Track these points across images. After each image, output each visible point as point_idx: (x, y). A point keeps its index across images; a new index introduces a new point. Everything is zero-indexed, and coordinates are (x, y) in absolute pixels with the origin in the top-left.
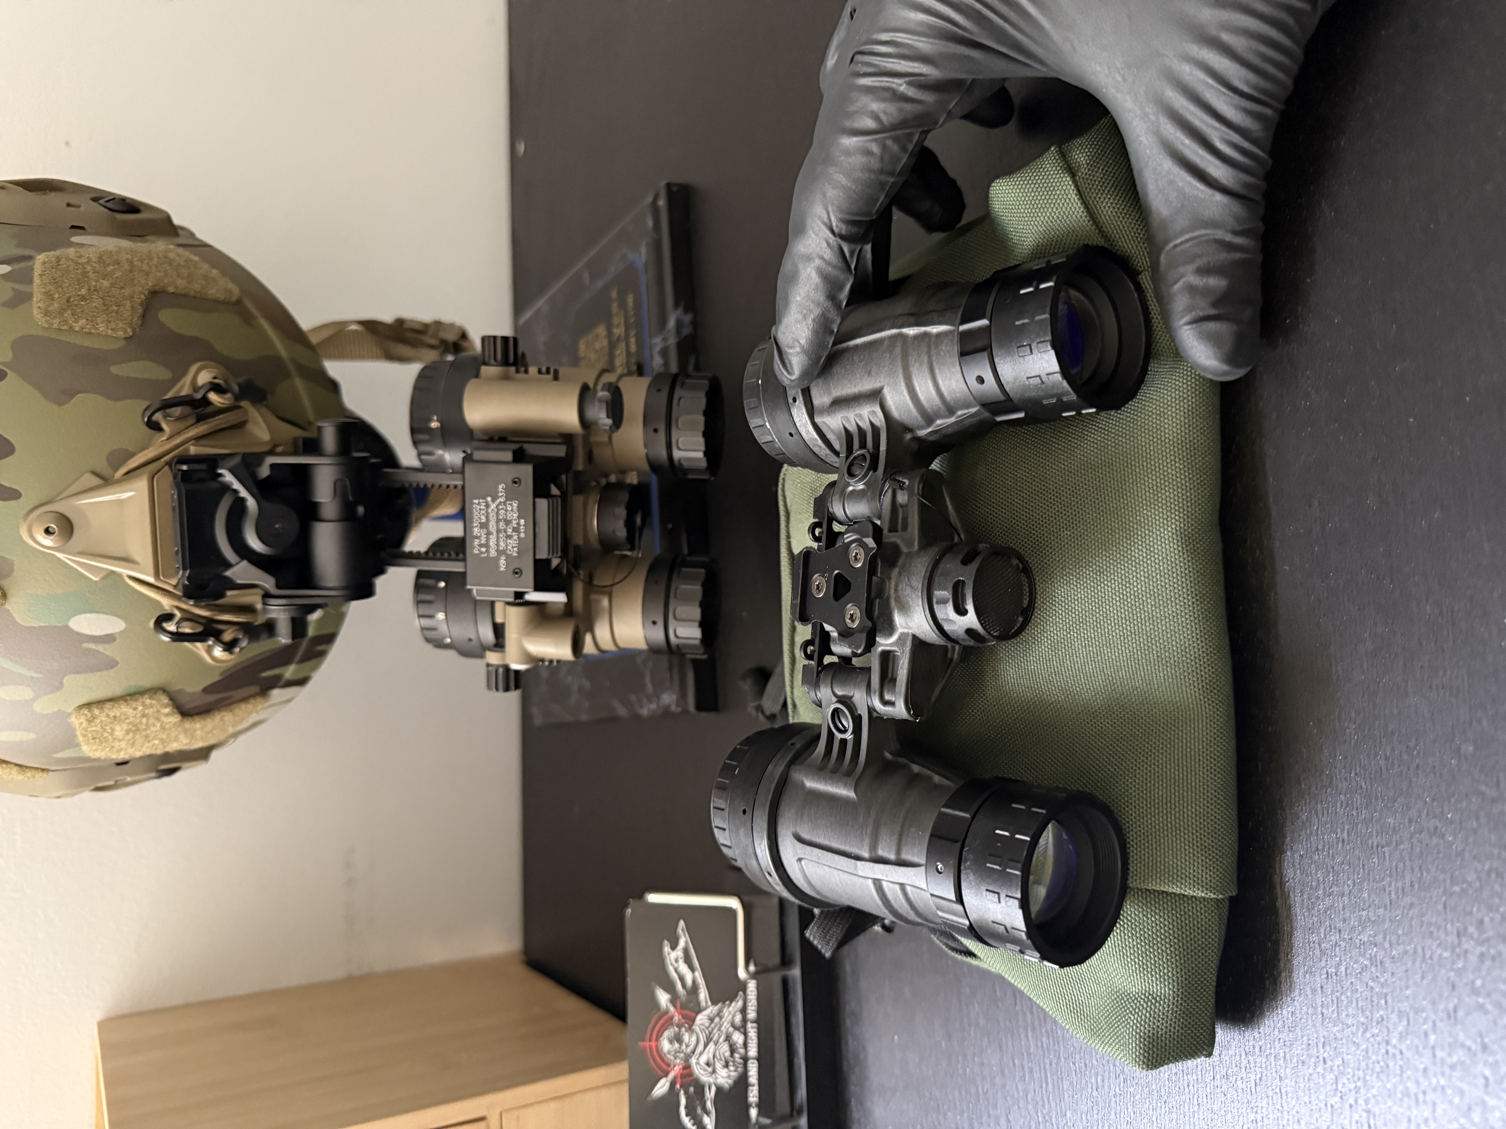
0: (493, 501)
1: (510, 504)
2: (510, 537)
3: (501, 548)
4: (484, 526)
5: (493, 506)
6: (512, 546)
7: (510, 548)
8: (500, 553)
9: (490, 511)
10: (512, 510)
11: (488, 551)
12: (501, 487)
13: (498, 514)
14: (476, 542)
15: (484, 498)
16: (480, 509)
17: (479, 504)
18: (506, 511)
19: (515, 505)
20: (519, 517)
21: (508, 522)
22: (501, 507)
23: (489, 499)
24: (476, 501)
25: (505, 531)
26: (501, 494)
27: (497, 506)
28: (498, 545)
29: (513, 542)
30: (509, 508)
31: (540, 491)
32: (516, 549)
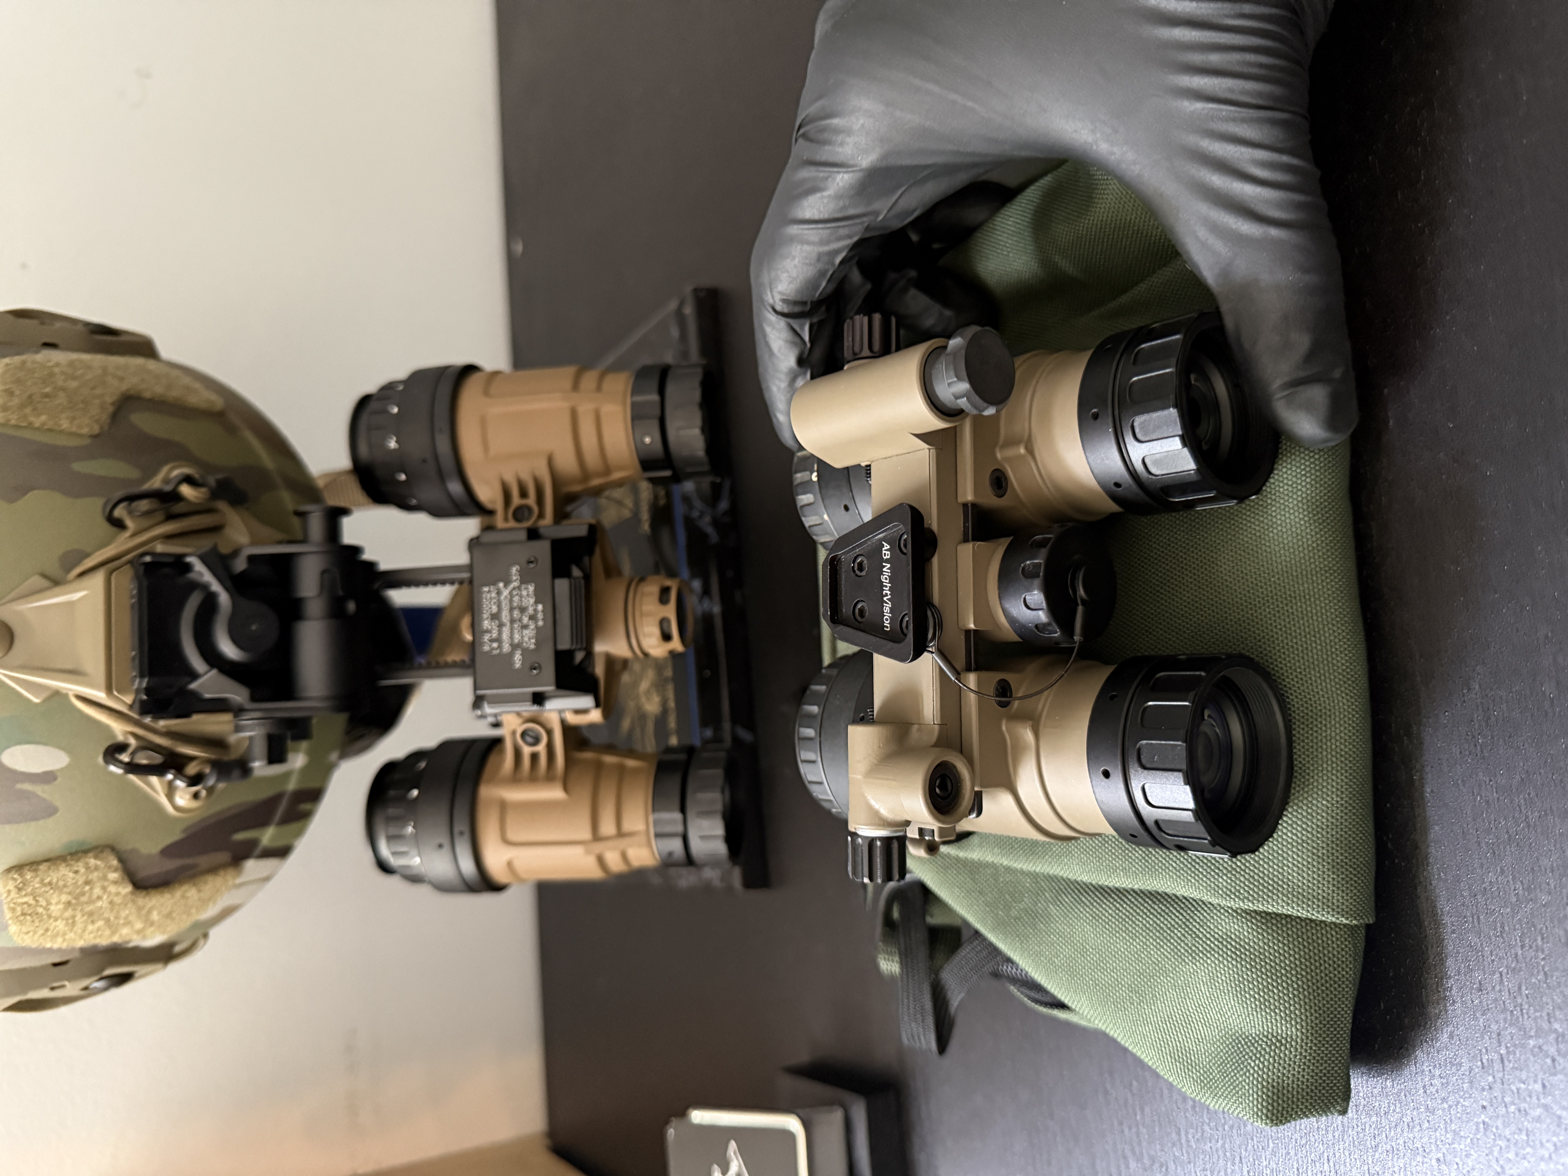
0: (506, 586)
1: (527, 589)
2: (525, 627)
3: (516, 641)
4: (495, 617)
5: (506, 593)
6: (528, 637)
7: (526, 639)
8: (514, 647)
9: (502, 598)
10: (528, 595)
11: (500, 647)
12: (514, 570)
13: (511, 601)
14: (486, 637)
15: (494, 584)
16: (491, 598)
17: (489, 592)
18: (521, 596)
19: (531, 588)
20: (536, 602)
21: (523, 610)
22: (515, 593)
23: (501, 585)
24: (486, 589)
25: (520, 620)
26: (514, 578)
27: (511, 593)
28: (512, 637)
29: (529, 633)
30: (524, 593)
31: (559, 570)
32: (533, 641)
